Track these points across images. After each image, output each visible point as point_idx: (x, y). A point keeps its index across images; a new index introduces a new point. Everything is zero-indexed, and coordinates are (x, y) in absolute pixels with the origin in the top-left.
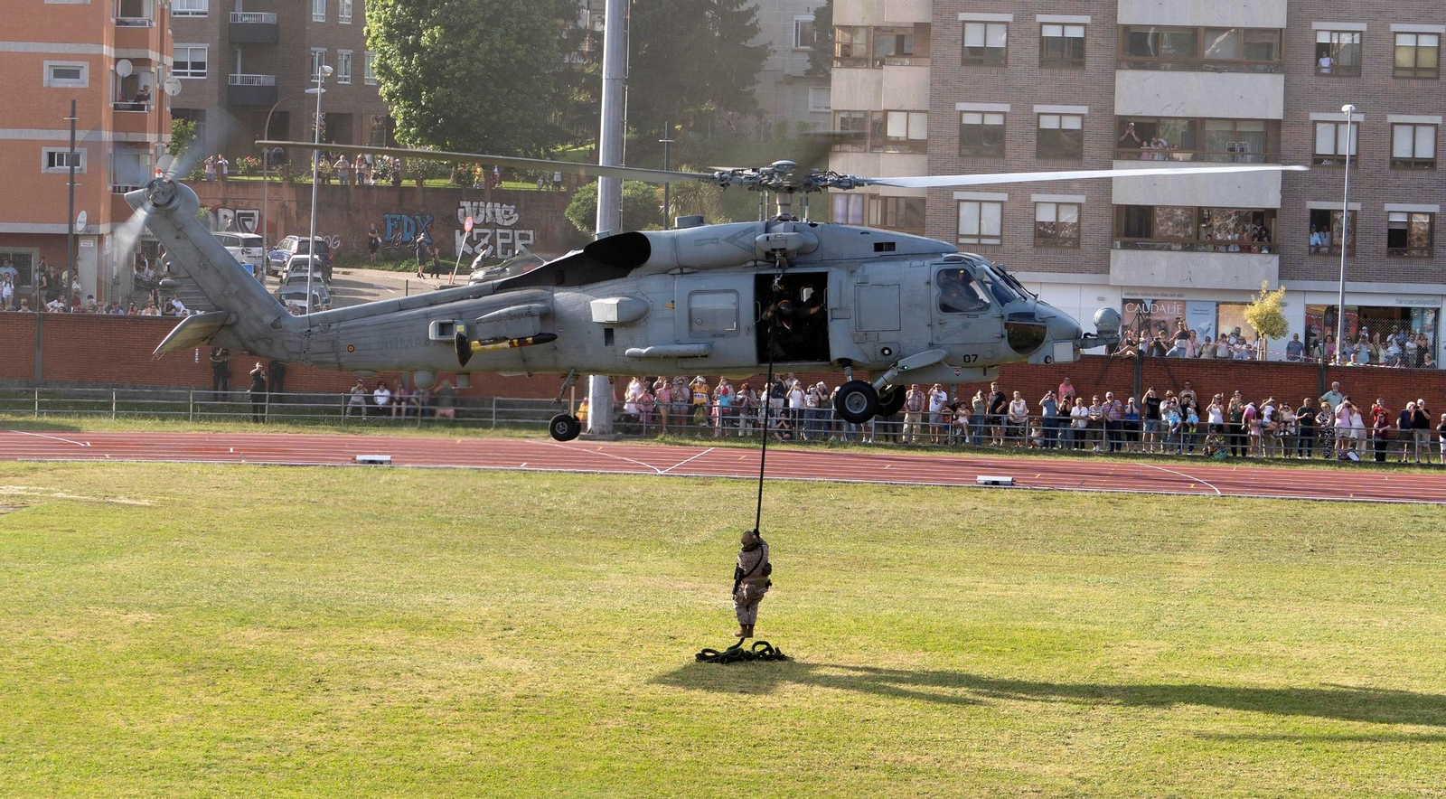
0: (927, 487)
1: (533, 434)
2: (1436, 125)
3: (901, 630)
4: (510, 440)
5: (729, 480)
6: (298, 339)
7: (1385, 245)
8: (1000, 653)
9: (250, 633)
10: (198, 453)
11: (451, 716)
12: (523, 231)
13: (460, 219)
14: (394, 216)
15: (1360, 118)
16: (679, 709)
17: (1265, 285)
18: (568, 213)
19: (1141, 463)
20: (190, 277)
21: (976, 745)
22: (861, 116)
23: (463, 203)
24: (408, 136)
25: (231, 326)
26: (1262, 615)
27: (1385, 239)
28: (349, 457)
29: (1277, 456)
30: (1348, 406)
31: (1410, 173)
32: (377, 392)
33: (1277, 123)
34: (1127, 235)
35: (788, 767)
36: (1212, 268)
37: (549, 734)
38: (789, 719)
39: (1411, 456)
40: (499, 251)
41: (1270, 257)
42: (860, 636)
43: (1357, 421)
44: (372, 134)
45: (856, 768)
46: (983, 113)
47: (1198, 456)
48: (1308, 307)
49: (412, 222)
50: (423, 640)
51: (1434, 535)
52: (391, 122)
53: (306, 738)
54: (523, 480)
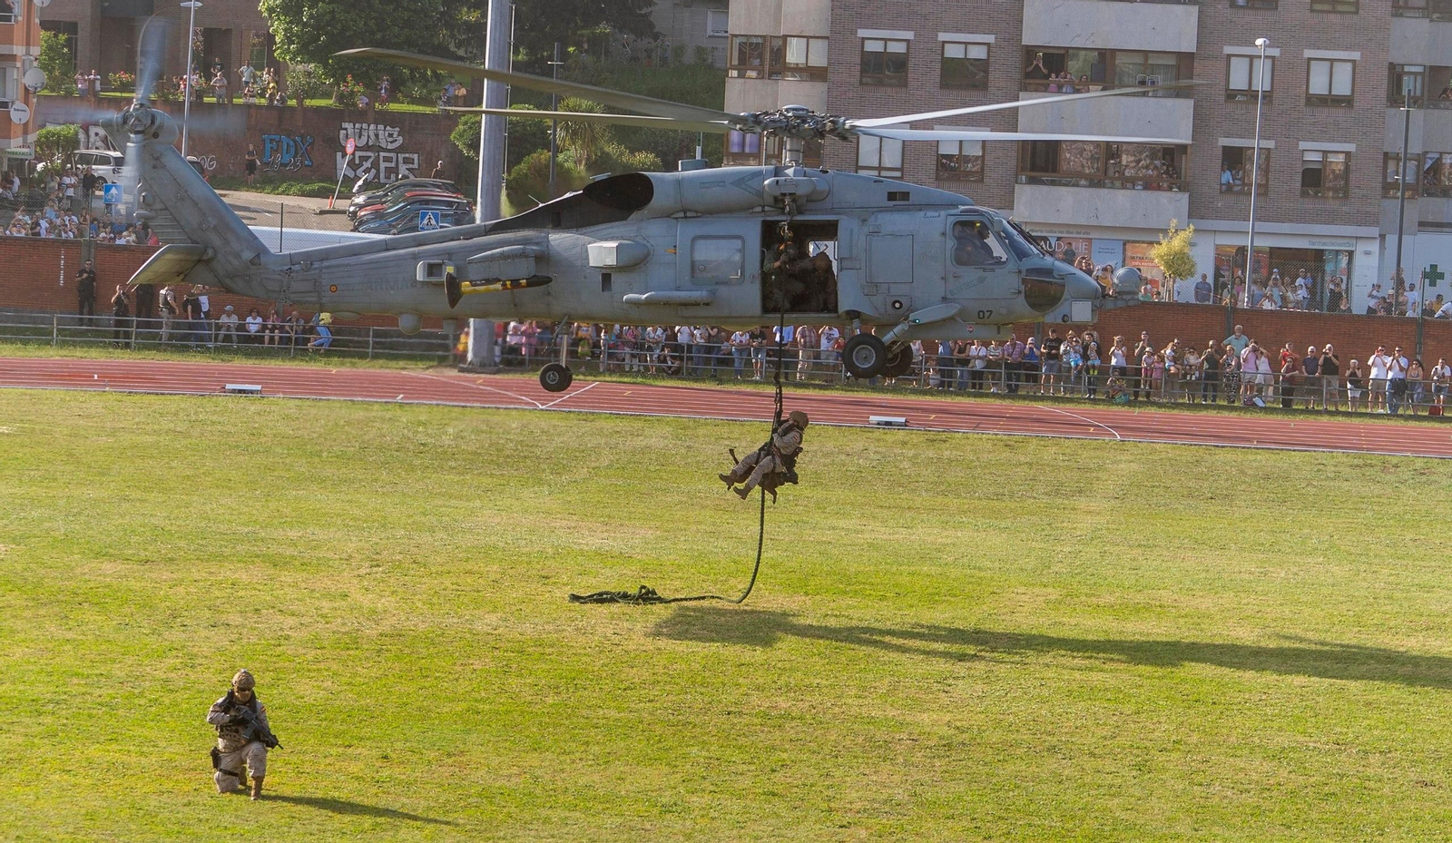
0: (817, 427)
1: (411, 365)
2: (1354, 62)
3: (782, 572)
4: (387, 371)
5: (613, 416)
6: (278, 277)
7: (1298, 185)
8: (883, 598)
9: (108, 567)
10: (60, 380)
11: (311, 655)
12: (407, 155)
13: (342, 141)
14: (273, 137)
15: (1276, 52)
16: (548, 650)
17: (1174, 223)
18: (455, 137)
19: (1040, 405)
20: (166, 209)
21: (854, 692)
22: (760, 41)
23: (345, 125)
24: (288, 53)
25: (208, 262)
26: (1155, 563)
27: (1299, 178)
28: (218, 385)
29: (1181, 401)
30: (1254, 350)
31: (1326, 110)
32: (249, 319)
33: (1190, 56)
34: (1033, 169)
35: (659, 711)
36: (1118, 205)
37: (413, 674)
38: (662, 663)
39: (1320, 403)
40: (382, 175)
41: (1180, 195)
42: (739, 579)
43: (1264, 365)
44: (252, 52)
45: (729, 714)
46: (886, 40)
47: (1099, 400)
48: (1217, 247)
49: (292, 143)
50: (286, 577)
51: (1337, 484)
52: (271, 38)
53: (160, 675)
54: (399, 412)
